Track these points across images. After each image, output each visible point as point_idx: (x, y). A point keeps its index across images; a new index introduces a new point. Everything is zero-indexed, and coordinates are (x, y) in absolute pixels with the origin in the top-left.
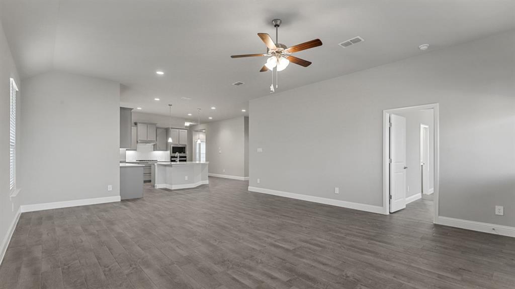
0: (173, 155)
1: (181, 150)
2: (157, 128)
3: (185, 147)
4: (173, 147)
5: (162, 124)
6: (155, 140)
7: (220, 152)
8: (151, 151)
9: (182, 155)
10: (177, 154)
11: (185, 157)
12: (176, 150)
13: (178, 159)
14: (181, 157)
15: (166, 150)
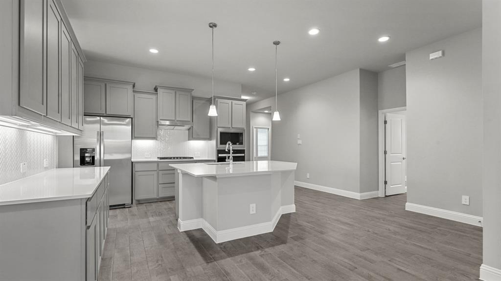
0: (222, 147)
1: (235, 137)
2: (193, 98)
3: (242, 134)
4: (221, 133)
5: (202, 90)
6: (189, 119)
7: (300, 142)
8: (185, 141)
9: (238, 147)
10: (229, 146)
11: (243, 151)
12: (226, 137)
13: (231, 155)
14: (235, 152)
15: (210, 139)
